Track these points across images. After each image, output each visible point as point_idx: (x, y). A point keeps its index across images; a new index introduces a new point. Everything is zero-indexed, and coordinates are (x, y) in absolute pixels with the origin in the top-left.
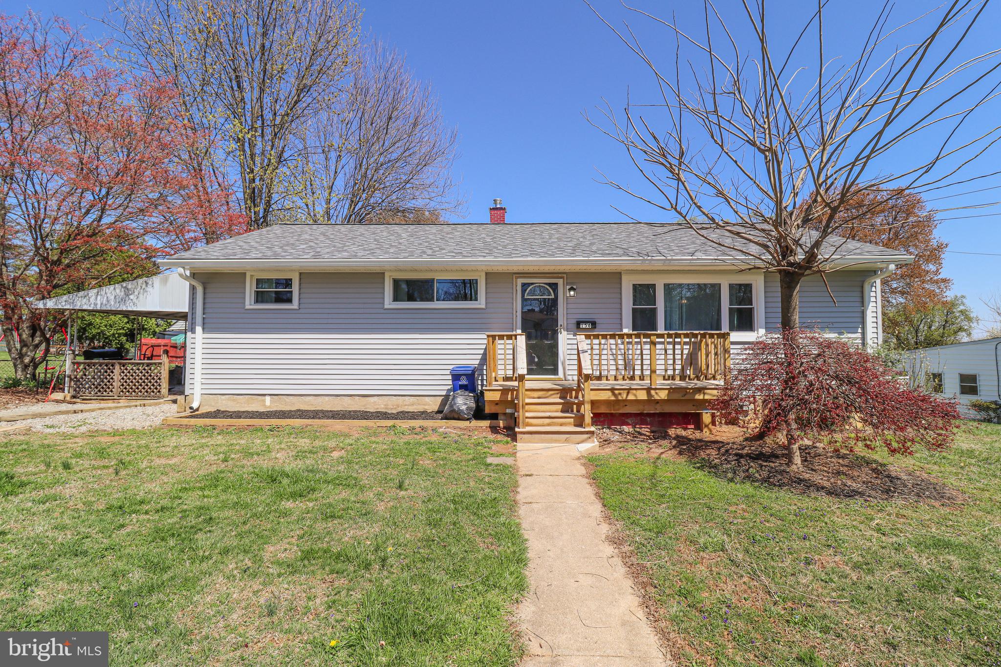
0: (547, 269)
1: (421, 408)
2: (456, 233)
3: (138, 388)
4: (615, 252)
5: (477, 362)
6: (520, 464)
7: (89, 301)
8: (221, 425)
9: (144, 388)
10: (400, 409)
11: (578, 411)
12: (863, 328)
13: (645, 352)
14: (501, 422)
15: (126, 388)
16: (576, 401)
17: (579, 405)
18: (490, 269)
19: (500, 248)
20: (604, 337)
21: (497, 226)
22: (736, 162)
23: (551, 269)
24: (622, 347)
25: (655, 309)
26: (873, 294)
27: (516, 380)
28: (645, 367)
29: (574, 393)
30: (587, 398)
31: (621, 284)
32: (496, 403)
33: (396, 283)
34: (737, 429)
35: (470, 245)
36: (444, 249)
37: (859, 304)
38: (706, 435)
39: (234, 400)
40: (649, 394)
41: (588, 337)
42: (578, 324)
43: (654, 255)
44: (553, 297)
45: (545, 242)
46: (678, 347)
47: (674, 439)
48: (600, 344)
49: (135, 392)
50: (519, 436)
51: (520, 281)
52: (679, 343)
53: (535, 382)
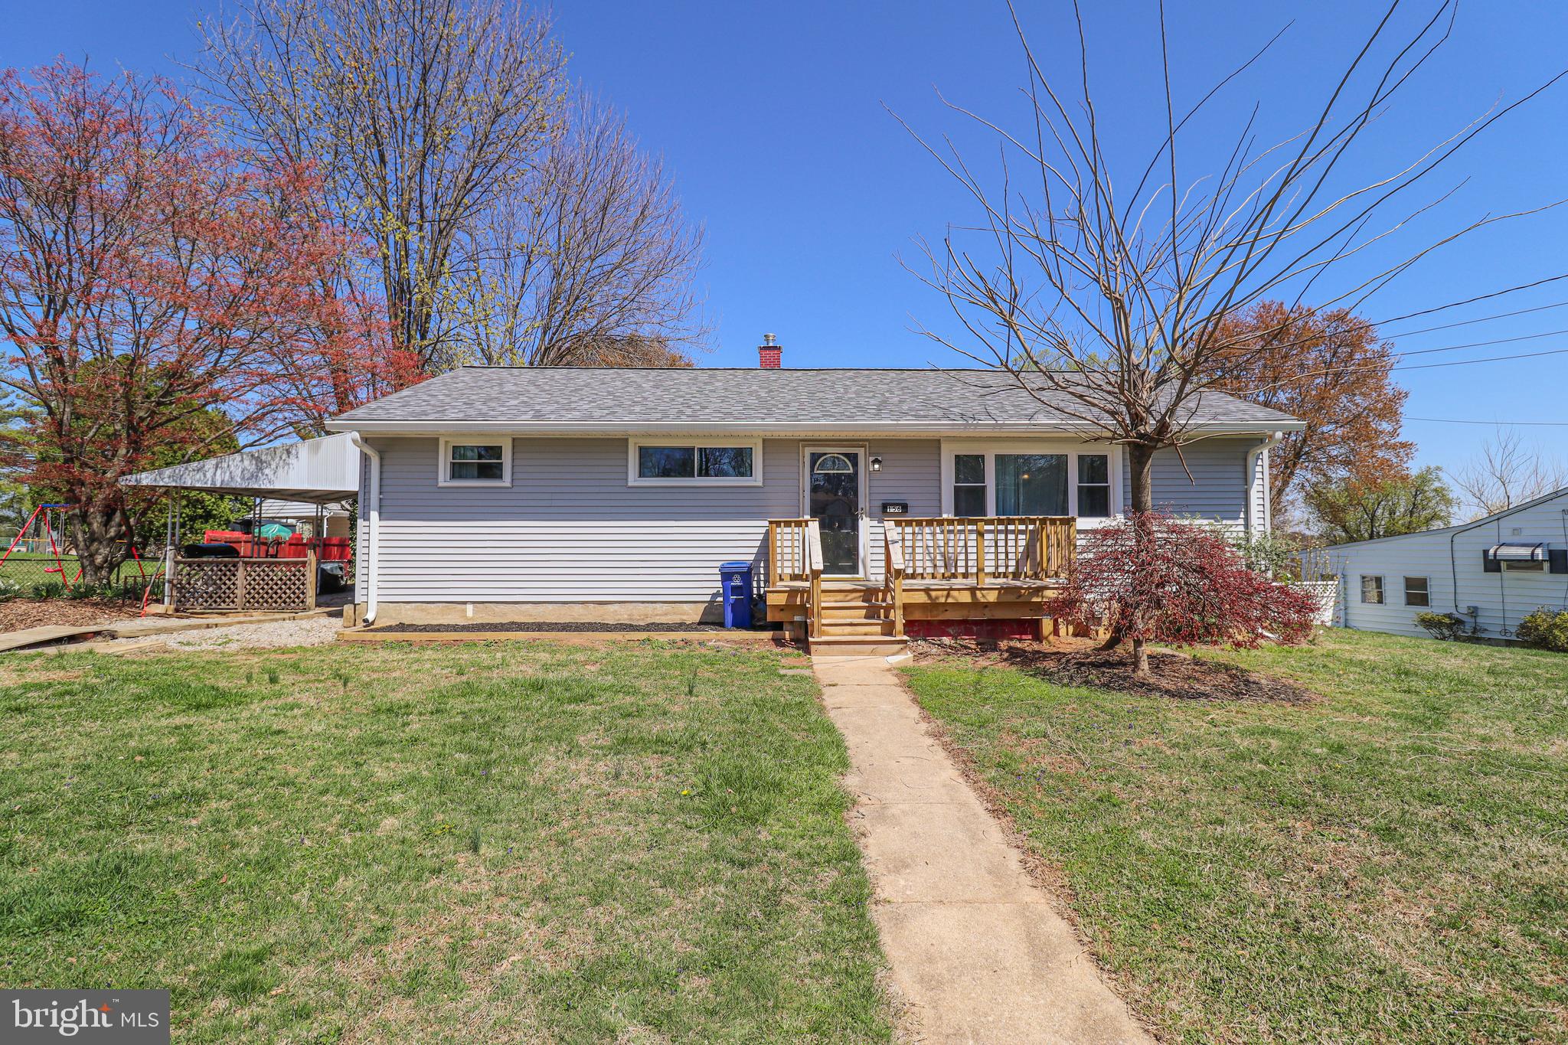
0: (843, 435)
1: (677, 619)
2: (717, 384)
3: (272, 598)
4: (932, 413)
5: (752, 557)
6: (819, 675)
7: (205, 476)
8: (418, 640)
9: (280, 597)
10: (649, 621)
11: (887, 617)
12: (1247, 513)
13: (970, 543)
14: (787, 633)
15: (254, 598)
16: (884, 604)
17: (887, 609)
18: (769, 435)
19: (781, 406)
20: (919, 523)
21: (771, 372)
22: (1078, 309)
23: (850, 435)
24: (940, 537)
25: (984, 488)
26: (1258, 469)
27: (807, 580)
28: (970, 563)
29: (880, 594)
30: (898, 603)
31: (940, 454)
32: (781, 608)
33: (644, 452)
34: (1087, 641)
35: (740, 402)
36: (706, 408)
37: (1241, 482)
38: (1045, 647)
39: (422, 610)
40: (973, 595)
41: (898, 524)
42: (885, 507)
43: (982, 418)
44: (851, 471)
45: (838, 398)
46: (1011, 536)
47: (1007, 651)
48: (914, 533)
49: (267, 602)
50: (813, 648)
51: (808, 451)
52: (1013, 532)
53: (831, 582)
